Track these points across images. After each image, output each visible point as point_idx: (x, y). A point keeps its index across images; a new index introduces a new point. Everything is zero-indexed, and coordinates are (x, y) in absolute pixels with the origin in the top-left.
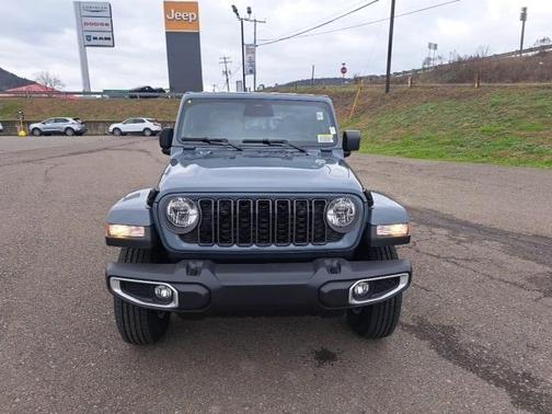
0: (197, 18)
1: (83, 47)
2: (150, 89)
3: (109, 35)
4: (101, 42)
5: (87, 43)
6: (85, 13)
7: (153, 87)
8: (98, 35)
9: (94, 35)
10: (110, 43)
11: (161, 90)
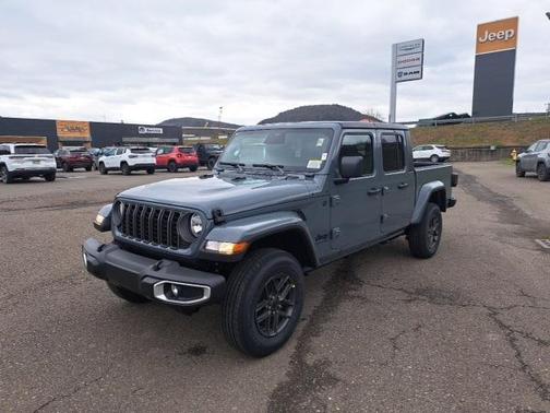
0: (515, 35)
1: (395, 83)
2: (454, 116)
3: (419, 69)
4: (411, 76)
5: (399, 79)
6: (400, 53)
7: (458, 113)
8: (408, 70)
9: (404, 71)
10: (418, 75)
11: (466, 116)
